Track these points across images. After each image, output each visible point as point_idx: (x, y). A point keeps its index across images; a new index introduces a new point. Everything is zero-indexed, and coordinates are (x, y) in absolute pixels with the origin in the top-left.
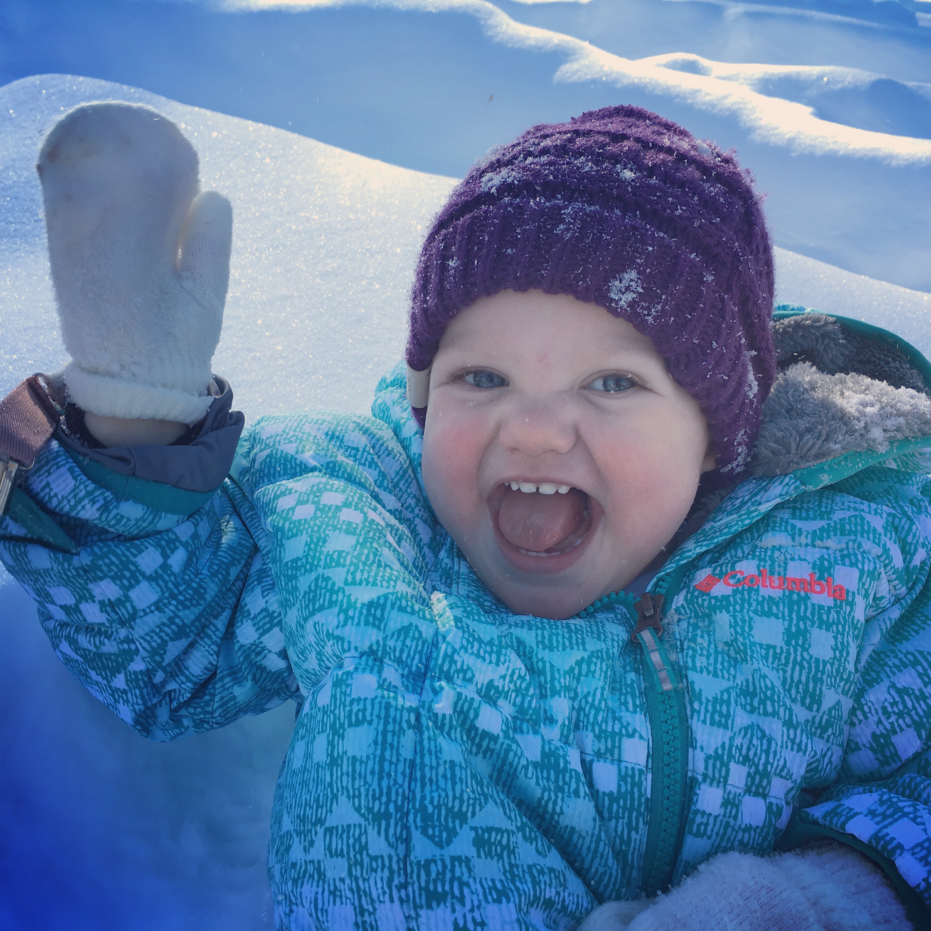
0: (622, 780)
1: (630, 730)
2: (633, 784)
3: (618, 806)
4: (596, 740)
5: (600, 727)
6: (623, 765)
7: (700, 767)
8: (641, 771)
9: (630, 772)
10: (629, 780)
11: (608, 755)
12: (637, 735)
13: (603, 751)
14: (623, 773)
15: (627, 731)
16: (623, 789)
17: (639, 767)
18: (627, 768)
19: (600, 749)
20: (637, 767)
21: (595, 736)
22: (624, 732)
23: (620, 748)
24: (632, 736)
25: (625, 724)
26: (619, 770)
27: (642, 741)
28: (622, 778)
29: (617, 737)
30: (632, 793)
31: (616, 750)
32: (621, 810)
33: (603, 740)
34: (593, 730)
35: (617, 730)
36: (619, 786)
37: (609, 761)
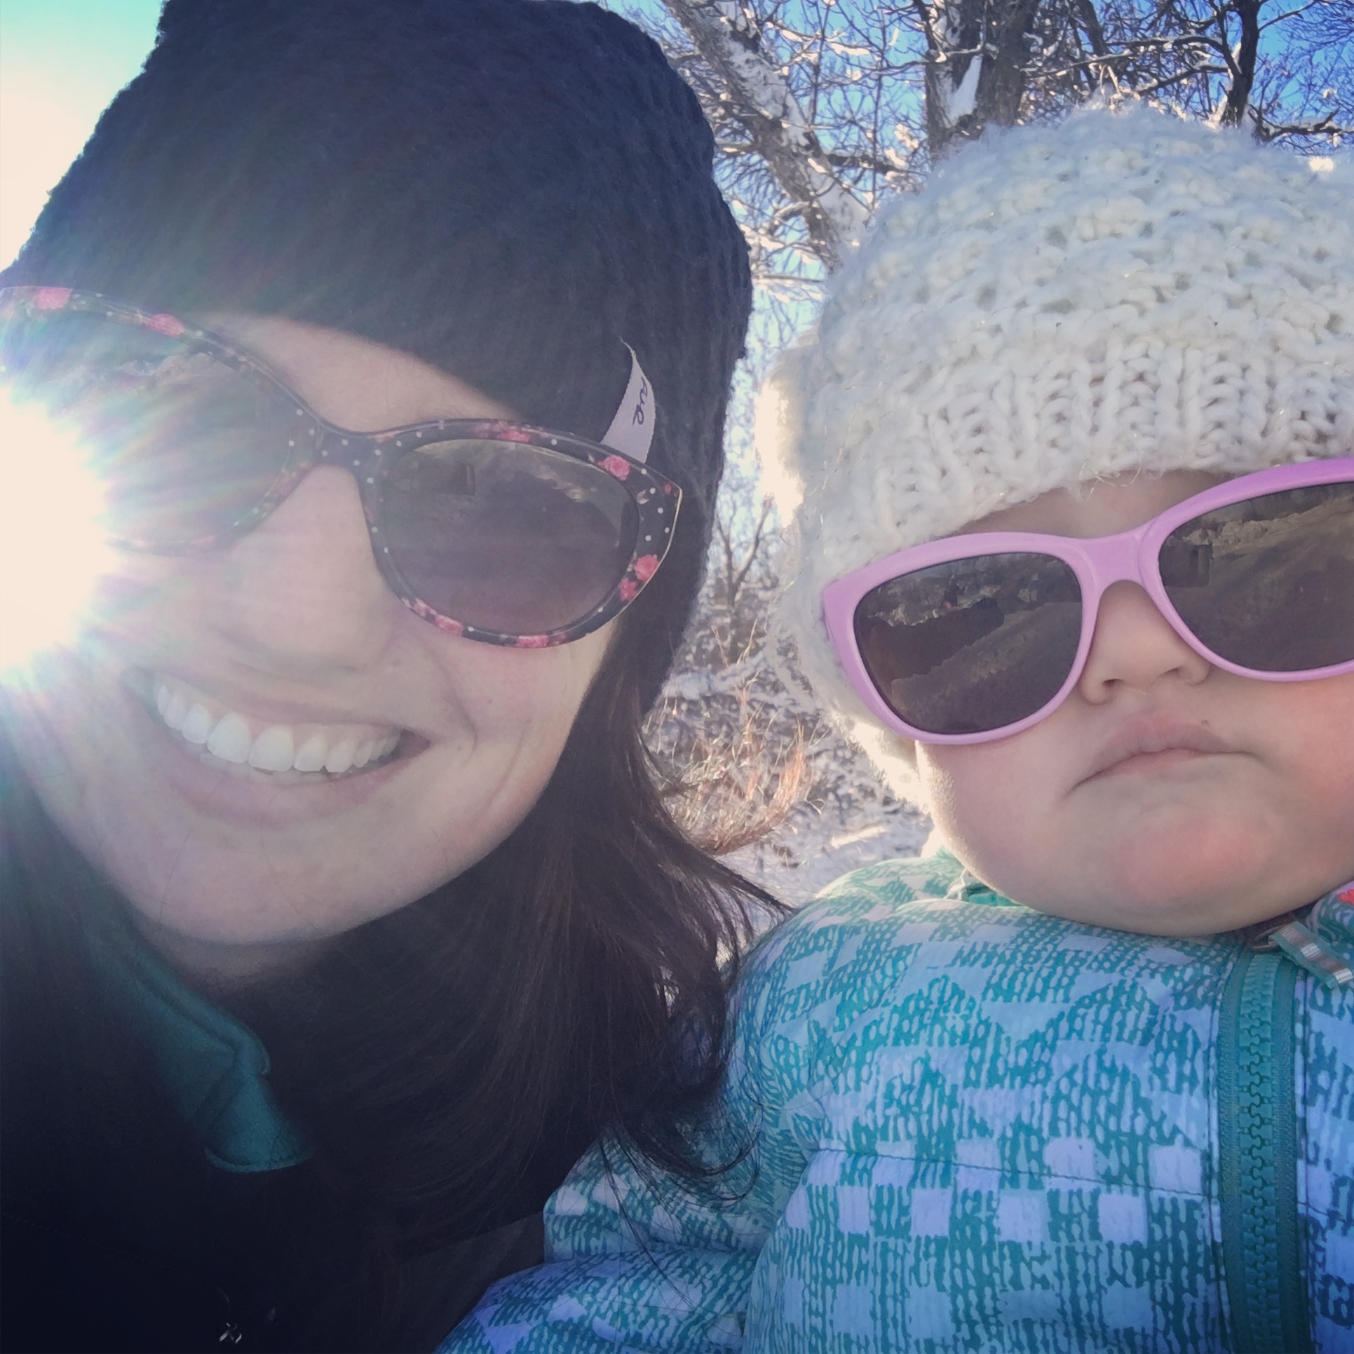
0: (1154, 1221)
1: (1166, 1129)
2: (1176, 1226)
3: (1152, 1261)
4: (1100, 1154)
5: (1106, 1129)
6: (1155, 1194)
7: (1323, 1199)
8: (1192, 1206)
9: (1168, 1208)
10: (1168, 1220)
11: (1126, 1179)
12: (1179, 1138)
13: (1115, 1171)
14: (1155, 1210)
15: (1159, 1130)
16: (1158, 1236)
17: (1188, 1197)
18: (1161, 1200)
19: (1109, 1168)
20: (1182, 1199)
21: (1098, 1145)
22: (1153, 1133)
23: (1146, 1165)
24: (1169, 1141)
25: (1156, 1117)
26: (1149, 1205)
27: (1189, 1151)
28: (1155, 1217)
29: (1140, 1146)
30: (1176, 1241)
31: (1140, 1170)
32: (1157, 1268)
33: (1113, 1152)
34: (1092, 1134)
35: (1139, 1130)
36: (1151, 1232)
37: (1128, 1189)
